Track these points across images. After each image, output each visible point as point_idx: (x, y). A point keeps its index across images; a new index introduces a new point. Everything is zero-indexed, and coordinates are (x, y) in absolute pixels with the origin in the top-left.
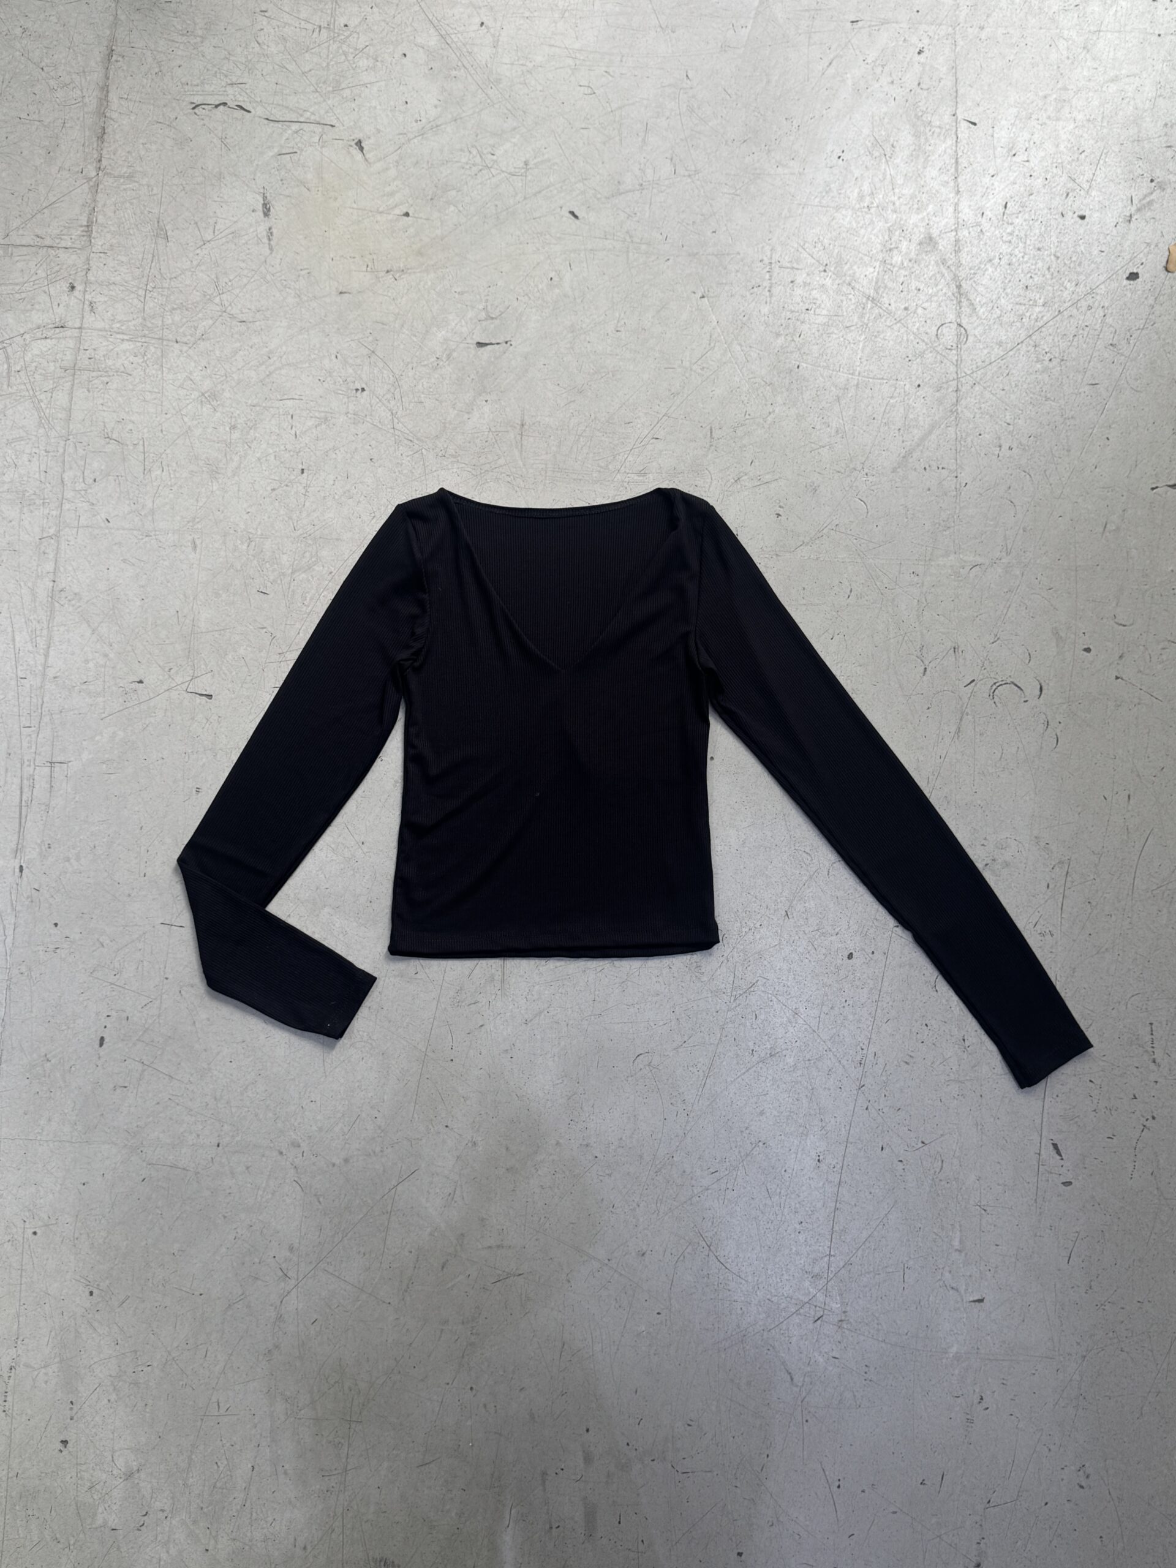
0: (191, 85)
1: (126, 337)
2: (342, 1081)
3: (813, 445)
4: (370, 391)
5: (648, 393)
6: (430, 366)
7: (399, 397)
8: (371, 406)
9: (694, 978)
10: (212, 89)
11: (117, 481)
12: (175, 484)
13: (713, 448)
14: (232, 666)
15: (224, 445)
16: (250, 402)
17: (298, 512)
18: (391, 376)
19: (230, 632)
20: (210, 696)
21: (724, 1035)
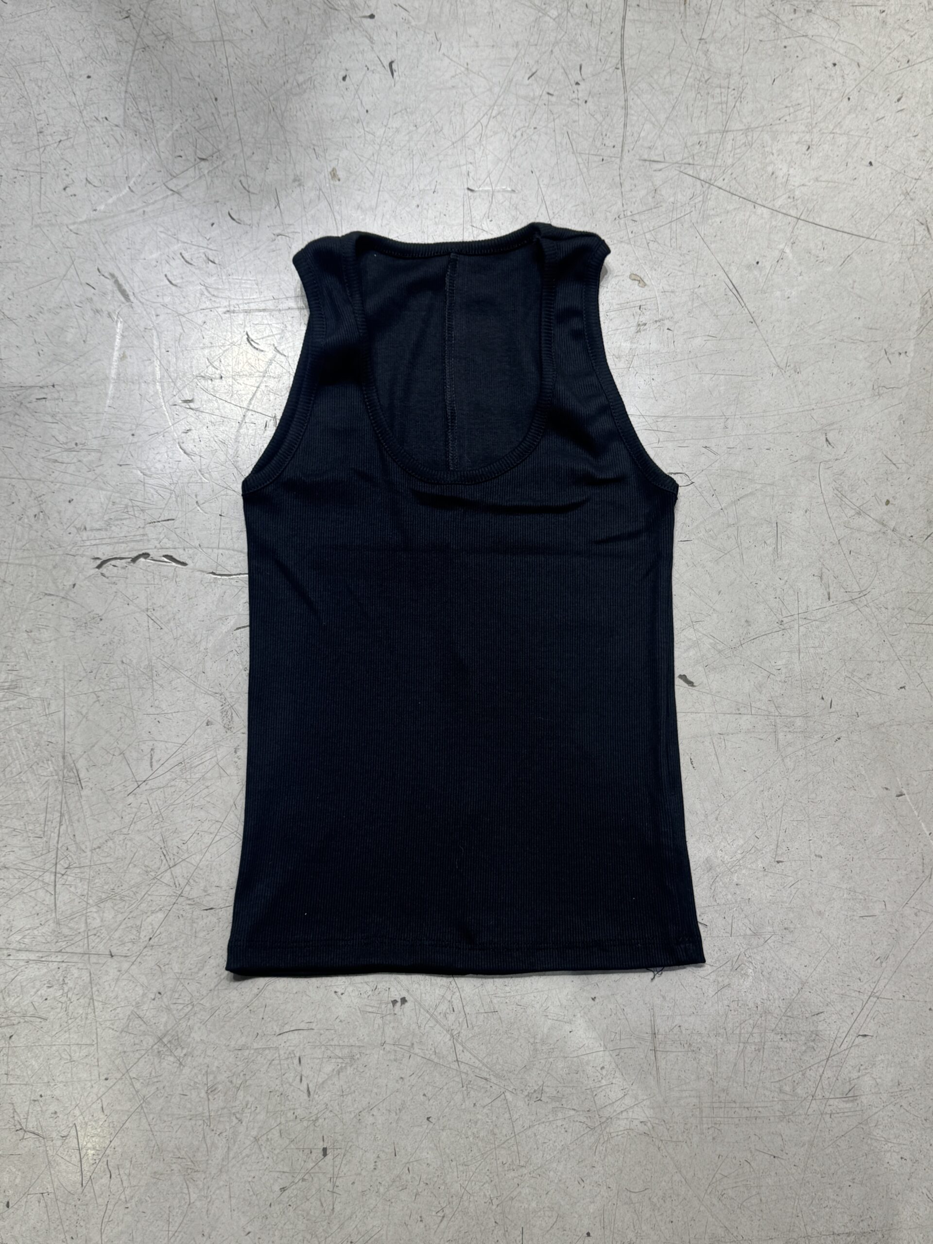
0: (92, 530)
1: (33, 956)
8: (420, 1027)
10: (123, 535)
11: (42, 1204)
12: (132, 1198)
16: (233, 1043)
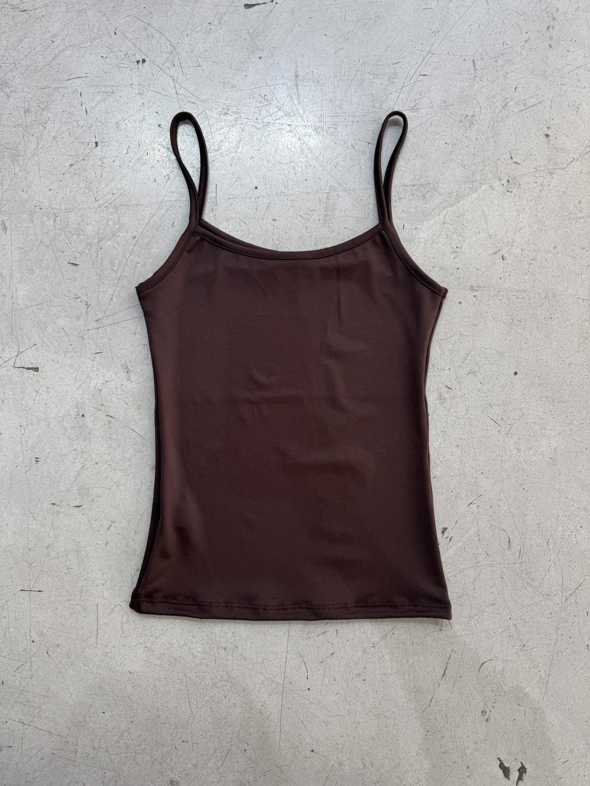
2: (209, 719)
3: (570, 66)
4: (151, 61)
5: (411, 34)
6: (204, 31)
7: (178, 63)
9: (526, 584)
13: (477, 78)
14: (53, 338)
15: (21, 129)
17: (97, 184)
18: (168, 45)
19: (47, 305)
20: (36, 369)
21: (560, 633)
